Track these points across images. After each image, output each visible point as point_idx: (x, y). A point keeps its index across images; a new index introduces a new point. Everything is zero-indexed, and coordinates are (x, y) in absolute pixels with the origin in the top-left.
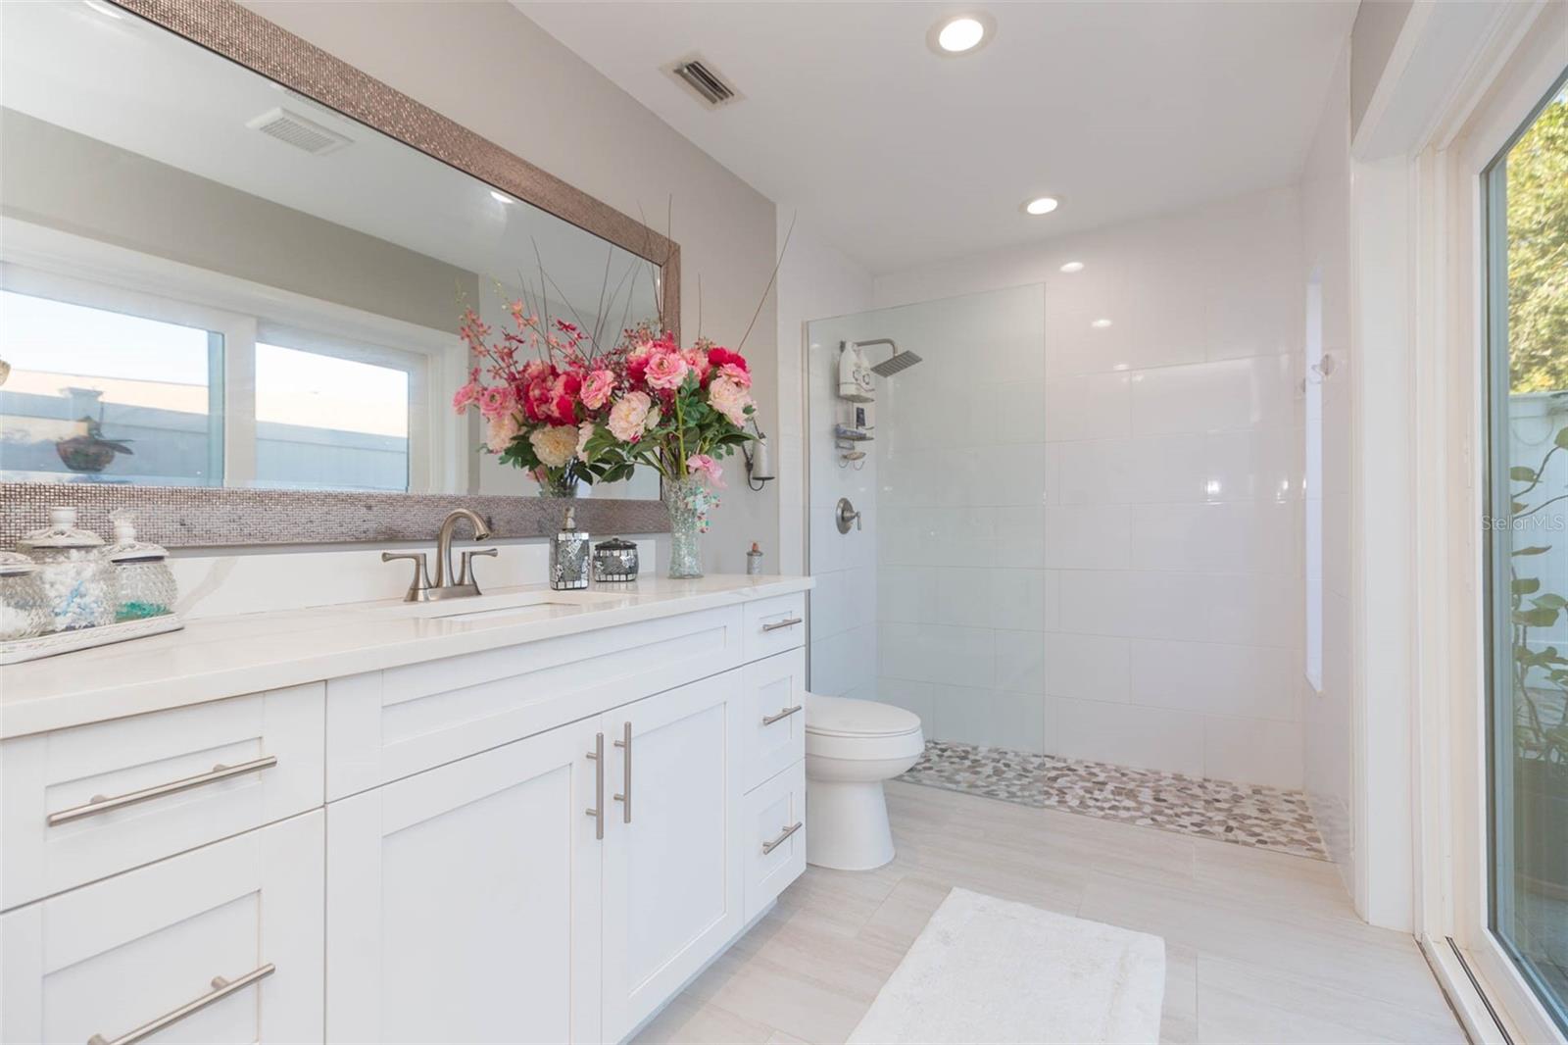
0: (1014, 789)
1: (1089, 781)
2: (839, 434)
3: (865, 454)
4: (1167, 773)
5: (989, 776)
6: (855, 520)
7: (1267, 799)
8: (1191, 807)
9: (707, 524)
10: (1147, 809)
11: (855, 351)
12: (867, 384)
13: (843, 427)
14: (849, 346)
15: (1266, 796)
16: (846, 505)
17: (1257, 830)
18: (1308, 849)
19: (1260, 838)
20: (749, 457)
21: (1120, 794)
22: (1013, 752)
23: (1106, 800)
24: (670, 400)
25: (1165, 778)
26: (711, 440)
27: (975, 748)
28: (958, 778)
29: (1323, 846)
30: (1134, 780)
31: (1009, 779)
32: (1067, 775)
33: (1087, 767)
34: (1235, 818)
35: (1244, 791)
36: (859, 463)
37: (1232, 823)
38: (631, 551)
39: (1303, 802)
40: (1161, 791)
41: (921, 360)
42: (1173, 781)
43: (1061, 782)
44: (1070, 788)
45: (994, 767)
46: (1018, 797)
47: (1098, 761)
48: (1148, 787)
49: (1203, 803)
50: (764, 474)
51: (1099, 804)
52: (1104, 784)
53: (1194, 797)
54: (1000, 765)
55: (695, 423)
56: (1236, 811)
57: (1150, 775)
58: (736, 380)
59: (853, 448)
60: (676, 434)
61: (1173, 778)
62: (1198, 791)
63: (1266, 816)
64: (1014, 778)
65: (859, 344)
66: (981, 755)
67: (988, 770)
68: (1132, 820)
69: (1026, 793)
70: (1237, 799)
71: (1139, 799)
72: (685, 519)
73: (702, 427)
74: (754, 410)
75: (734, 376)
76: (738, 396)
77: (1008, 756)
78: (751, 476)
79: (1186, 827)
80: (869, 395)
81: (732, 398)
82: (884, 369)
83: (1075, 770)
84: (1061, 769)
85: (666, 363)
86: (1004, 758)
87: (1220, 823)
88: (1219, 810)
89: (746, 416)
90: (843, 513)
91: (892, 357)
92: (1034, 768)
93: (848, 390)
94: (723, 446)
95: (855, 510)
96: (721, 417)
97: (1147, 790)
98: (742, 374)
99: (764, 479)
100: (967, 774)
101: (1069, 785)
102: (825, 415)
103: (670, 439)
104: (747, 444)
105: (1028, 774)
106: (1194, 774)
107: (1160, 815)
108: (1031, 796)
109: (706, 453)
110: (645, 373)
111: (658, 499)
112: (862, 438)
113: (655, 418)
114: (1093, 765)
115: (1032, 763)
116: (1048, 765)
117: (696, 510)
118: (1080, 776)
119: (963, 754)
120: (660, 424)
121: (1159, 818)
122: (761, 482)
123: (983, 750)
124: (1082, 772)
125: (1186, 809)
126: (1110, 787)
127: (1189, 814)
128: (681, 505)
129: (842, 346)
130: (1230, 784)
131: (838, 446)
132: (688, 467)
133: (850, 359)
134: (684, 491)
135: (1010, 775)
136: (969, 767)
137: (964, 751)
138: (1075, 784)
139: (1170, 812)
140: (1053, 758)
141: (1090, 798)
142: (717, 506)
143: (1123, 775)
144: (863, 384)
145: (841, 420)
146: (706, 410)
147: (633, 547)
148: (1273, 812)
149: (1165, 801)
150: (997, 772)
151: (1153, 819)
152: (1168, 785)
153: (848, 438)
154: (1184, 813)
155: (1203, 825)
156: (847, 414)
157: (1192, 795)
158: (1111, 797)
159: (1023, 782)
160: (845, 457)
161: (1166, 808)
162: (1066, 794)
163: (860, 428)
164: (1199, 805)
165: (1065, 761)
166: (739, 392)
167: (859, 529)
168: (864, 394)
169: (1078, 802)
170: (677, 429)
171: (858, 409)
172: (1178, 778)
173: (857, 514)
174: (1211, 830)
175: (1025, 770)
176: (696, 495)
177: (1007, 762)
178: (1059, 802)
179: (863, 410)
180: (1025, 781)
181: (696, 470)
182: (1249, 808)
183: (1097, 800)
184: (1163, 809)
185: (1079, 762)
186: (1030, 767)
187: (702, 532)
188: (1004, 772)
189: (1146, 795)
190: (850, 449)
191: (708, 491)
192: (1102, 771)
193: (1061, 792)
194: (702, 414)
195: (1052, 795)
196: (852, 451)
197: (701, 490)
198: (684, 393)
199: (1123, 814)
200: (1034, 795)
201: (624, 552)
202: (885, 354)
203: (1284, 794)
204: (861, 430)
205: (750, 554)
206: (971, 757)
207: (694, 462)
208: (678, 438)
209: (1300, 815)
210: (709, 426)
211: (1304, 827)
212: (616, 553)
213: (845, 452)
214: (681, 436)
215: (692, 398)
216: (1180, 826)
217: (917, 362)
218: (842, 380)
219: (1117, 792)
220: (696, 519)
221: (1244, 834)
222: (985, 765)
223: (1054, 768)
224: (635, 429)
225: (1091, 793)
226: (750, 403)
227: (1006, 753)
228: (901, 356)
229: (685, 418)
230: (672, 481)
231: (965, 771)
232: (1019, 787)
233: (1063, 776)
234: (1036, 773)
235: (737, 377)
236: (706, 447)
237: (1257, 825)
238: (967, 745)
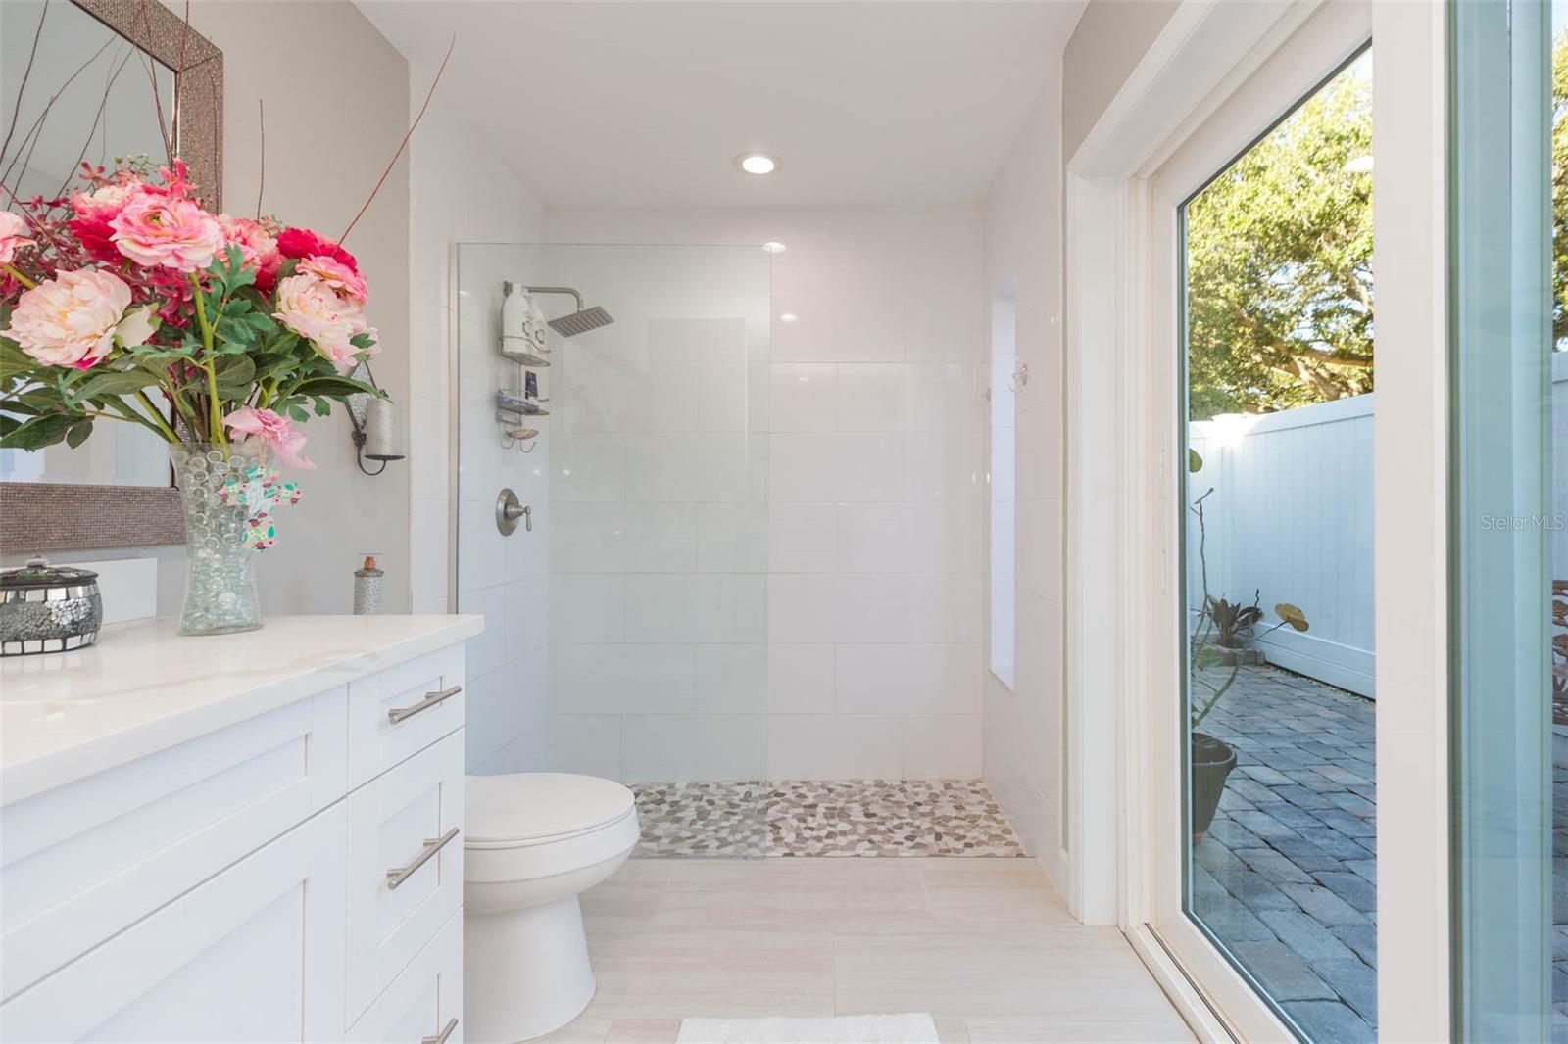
0: (723, 834)
1: (798, 805)
2: (501, 404)
3: (537, 433)
4: (869, 782)
5: (693, 822)
6: (523, 519)
7: (958, 793)
8: (899, 818)
9: (271, 533)
10: (862, 829)
11: (525, 297)
12: (541, 342)
13: (507, 395)
14: (517, 288)
15: (956, 789)
16: (510, 498)
17: (960, 832)
18: (1006, 845)
19: (966, 841)
20: (360, 423)
21: (832, 816)
22: (714, 783)
23: (821, 827)
24: (181, 296)
25: (869, 786)
26: (281, 386)
27: (671, 787)
28: (657, 832)
29: (1014, 838)
30: (840, 795)
31: (716, 821)
32: (778, 803)
33: (794, 788)
34: (939, 822)
35: (938, 788)
36: (527, 443)
37: (939, 829)
38: (80, 590)
39: (985, 790)
40: (869, 804)
41: (612, 321)
42: (876, 789)
43: (773, 813)
44: (784, 818)
45: (696, 809)
46: (730, 844)
47: (803, 779)
48: (855, 801)
49: (907, 809)
50: (387, 451)
51: (815, 834)
52: (814, 806)
53: (899, 804)
54: (703, 803)
55: (243, 347)
56: (938, 813)
57: (855, 786)
58: (338, 284)
59: (520, 424)
60: (199, 364)
61: (876, 786)
62: (899, 797)
63: (963, 814)
64: (722, 819)
65: (531, 290)
66: (679, 794)
67: (690, 814)
68: (851, 846)
69: (738, 837)
70: (934, 799)
71: (851, 818)
72: (221, 525)
73: (261, 360)
74: (374, 342)
75: (332, 278)
76: (339, 313)
77: (710, 790)
78: (363, 453)
79: (901, 844)
80: (544, 357)
81: (327, 314)
82: (569, 326)
83: (783, 795)
84: (768, 796)
85: (165, 217)
86: (707, 794)
87: (930, 830)
88: (923, 815)
89: (356, 350)
90: (505, 508)
91: (575, 312)
92: (741, 800)
93: (515, 345)
94: (309, 399)
95: (523, 504)
96: (303, 345)
97: (856, 804)
98: (349, 275)
99: (385, 459)
100: (667, 824)
101: (781, 815)
102: (482, 378)
103: (183, 371)
104: (353, 398)
105: (735, 810)
106: (892, 778)
107: (875, 834)
108: (745, 839)
109: (272, 407)
110: (113, 231)
111: (167, 483)
112: (532, 411)
113: (141, 327)
114: (800, 785)
115: (737, 794)
116: (755, 794)
117: (246, 508)
118: (789, 801)
119: (659, 797)
120: (155, 340)
121: (876, 838)
122: (382, 462)
123: (681, 786)
124: (790, 796)
125: (896, 822)
126: (821, 809)
127: (899, 827)
128: (212, 500)
129: (507, 289)
130: (924, 782)
131: (499, 420)
132: (228, 428)
133: (518, 308)
134: (219, 472)
135: (716, 815)
136: (668, 813)
137: (659, 793)
138: (787, 813)
139: (882, 828)
140: (757, 783)
141: (805, 828)
142: (294, 501)
143: (830, 791)
144: (536, 342)
145: (504, 385)
146: (270, 328)
147: (87, 580)
148: (967, 808)
149: (875, 815)
150: (702, 814)
151: (870, 841)
152: (873, 795)
153: (514, 410)
154: (894, 827)
155: (915, 837)
156: (513, 379)
157: (896, 803)
158: (825, 821)
159: (732, 822)
160: (510, 435)
161: (879, 823)
162: (780, 828)
163: (530, 398)
164: (905, 812)
165: (771, 786)
166: (341, 307)
167: (529, 528)
168: (535, 353)
169: (793, 836)
170: (199, 355)
171: (528, 373)
172: (880, 784)
173: (526, 511)
174: (924, 842)
175: (732, 805)
176: (246, 480)
177: (710, 798)
178: (775, 840)
179: (534, 375)
180: (734, 819)
181: (249, 435)
182: (946, 809)
183: (812, 829)
184: (875, 825)
185: (785, 783)
186: (736, 800)
187: (260, 546)
188: (709, 812)
189: (856, 812)
190: (515, 424)
191: (273, 473)
192: (809, 791)
193: (775, 827)
194: (262, 335)
195: (764, 832)
196: (519, 428)
197: (258, 472)
198: (215, 289)
199: (842, 841)
200: (747, 838)
201: (57, 595)
202: (567, 307)
203: (969, 785)
204: (532, 400)
205: (359, 575)
206: (669, 799)
207: (243, 421)
208: (204, 374)
209: (988, 806)
210: (278, 358)
211: (995, 819)
212: (33, 596)
213: (510, 429)
214: (211, 372)
215: (237, 300)
216: (896, 843)
217: (608, 323)
218: (506, 332)
219: (830, 813)
220: (247, 524)
221: (951, 839)
222: (686, 806)
223: (762, 797)
224: (85, 345)
225: (804, 821)
226: (365, 330)
227: (707, 786)
228: (586, 311)
229: (220, 337)
230: (191, 453)
231: (664, 820)
232: (728, 830)
233: (773, 804)
234: (744, 806)
235: (338, 279)
236: (273, 396)
237: (959, 826)
238: (661, 783)
